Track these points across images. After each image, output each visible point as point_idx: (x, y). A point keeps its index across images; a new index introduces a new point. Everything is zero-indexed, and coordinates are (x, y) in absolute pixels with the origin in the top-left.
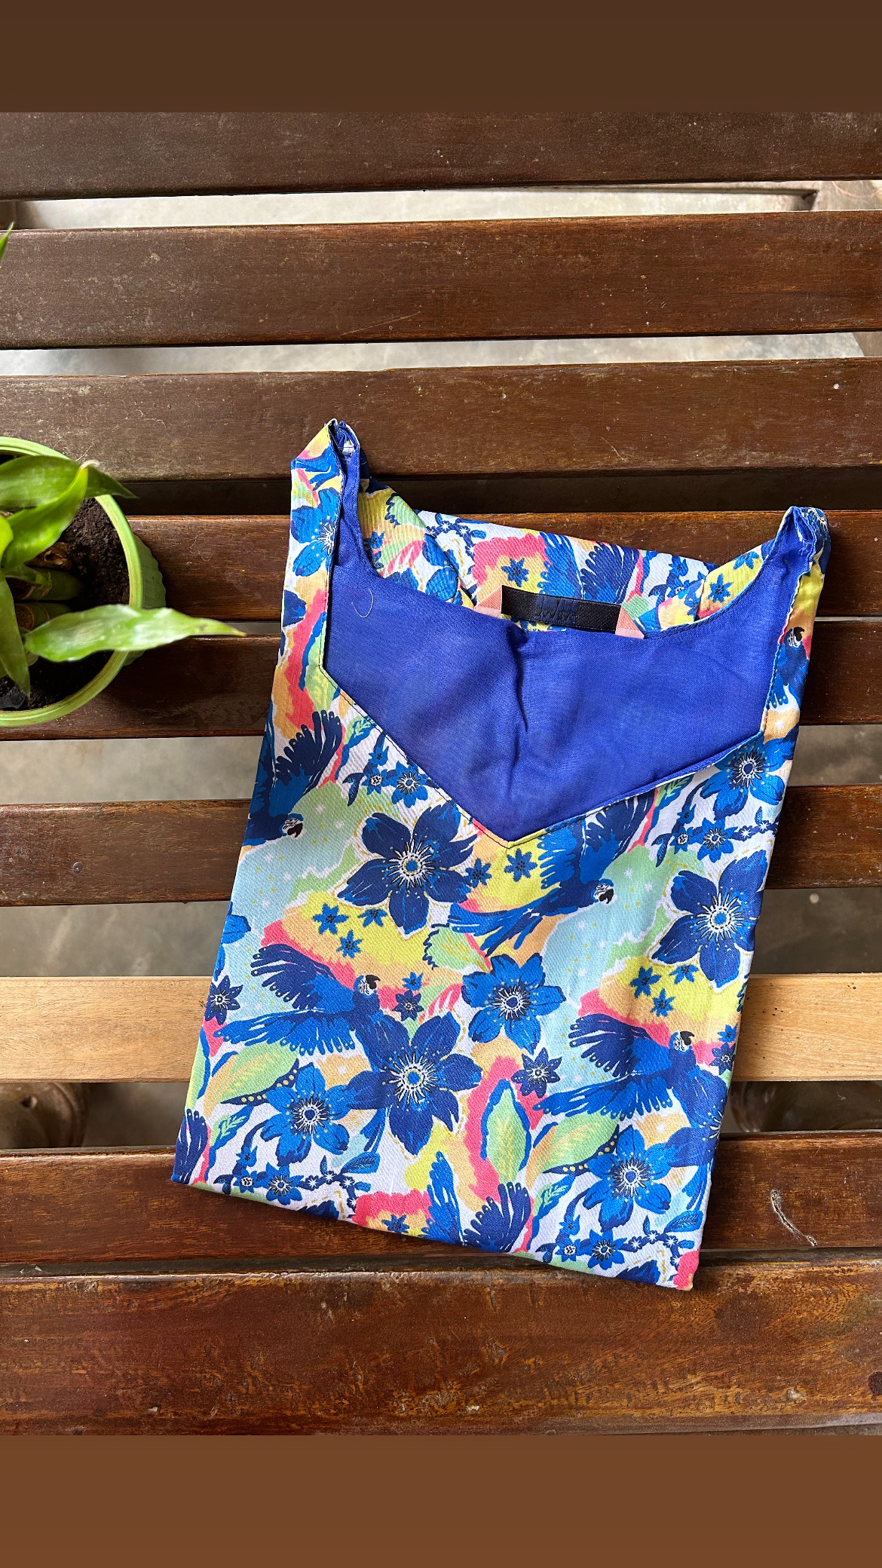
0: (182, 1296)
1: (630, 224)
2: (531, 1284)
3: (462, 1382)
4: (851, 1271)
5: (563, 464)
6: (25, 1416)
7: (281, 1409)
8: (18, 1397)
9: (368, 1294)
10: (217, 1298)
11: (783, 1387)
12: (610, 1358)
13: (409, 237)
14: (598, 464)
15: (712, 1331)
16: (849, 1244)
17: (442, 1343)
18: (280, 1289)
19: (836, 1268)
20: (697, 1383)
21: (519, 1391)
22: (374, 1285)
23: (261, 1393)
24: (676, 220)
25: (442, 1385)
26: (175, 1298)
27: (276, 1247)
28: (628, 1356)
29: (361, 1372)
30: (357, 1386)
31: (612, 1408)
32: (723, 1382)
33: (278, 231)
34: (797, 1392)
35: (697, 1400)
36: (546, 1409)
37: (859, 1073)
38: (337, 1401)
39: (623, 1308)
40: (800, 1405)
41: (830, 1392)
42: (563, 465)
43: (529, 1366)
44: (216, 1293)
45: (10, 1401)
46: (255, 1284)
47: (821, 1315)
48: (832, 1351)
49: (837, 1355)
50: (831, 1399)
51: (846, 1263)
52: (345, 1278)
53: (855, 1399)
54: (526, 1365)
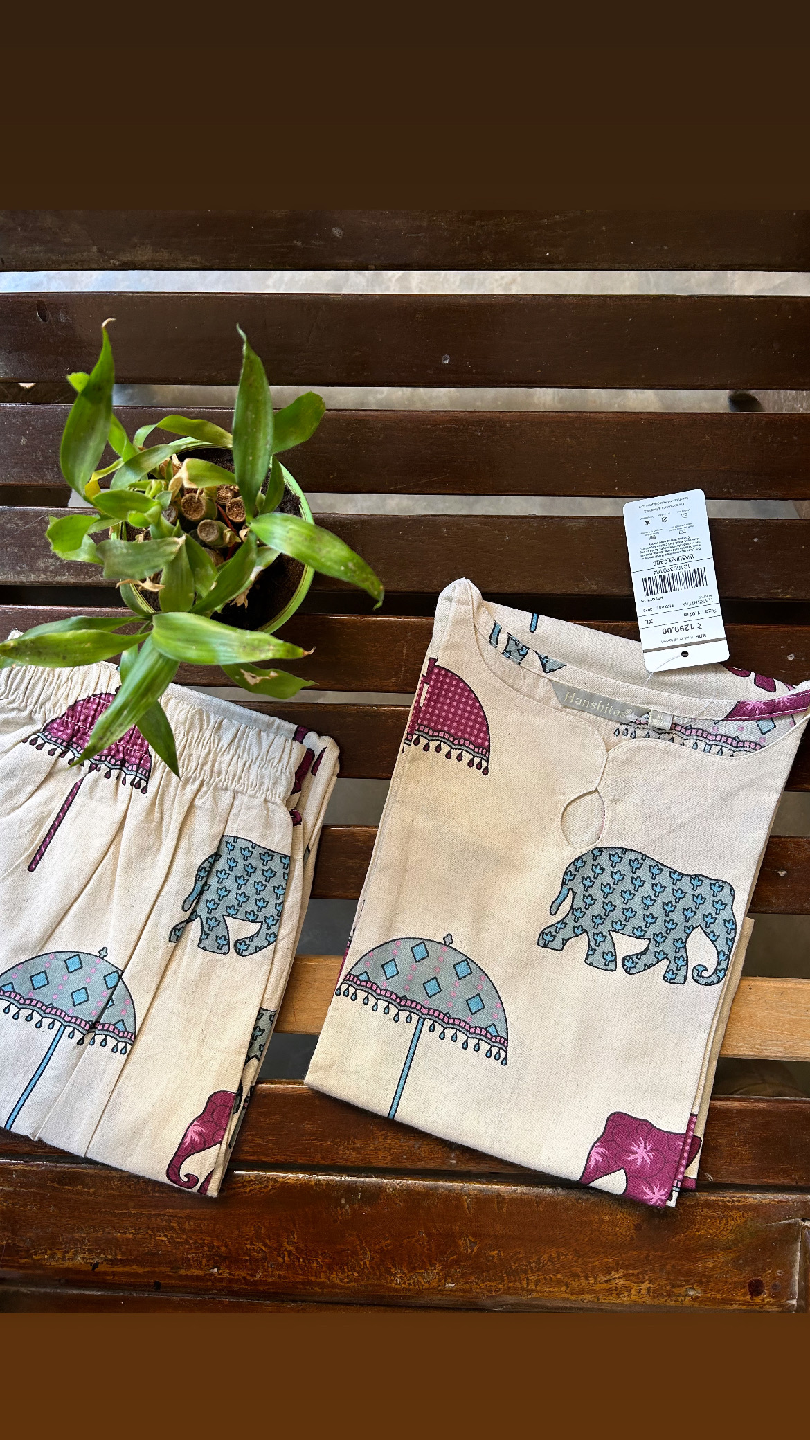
0: (239, 1187)
1: (606, 418)
2: (498, 1196)
3: (443, 1265)
4: (739, 1201)
5: (548, 588)
6: (120, 1269)
7: (307, 1276)
8: (116, 1254)
9: (373, 1195)
10: (265, 1190)
11: (684, 1286)
12: (554, 1255)
13: (443, 421)
14: (573, 589)
15: (632, 1239)
16: (737, 1181)
17: (429, 1234)
18: (312, 1186)
19: (727, 1199)
20: (619, 1278)
21: (485, 1274)
22: (380, 1189)
23: (294, 1261)
24: (641, 416)
25: (428, 1266)
26: (234, 1189)
27: (310, 1157)
28: (567, 1254)
29: (368, 1253)
30: (365, 1263)
31: (551, 1292)
32: (638, 1278)
33: (348, 413)
34: (694, 1289)
35: (619, 1291)
36: (504, 1290)
37: (751, 1053)
38: (350, 1273)
39: (566, 1218)
40: (695, 1300)
41: (719, 1291)
42: (547, 590)
43: (493, 1257)
44: (266, 1186)
45: (110, 1257)
46: (294, 1182)
47: (715, 1233)
48: (723, 1260)
49: (727, 1262)
51: (736, 1195)
52: (360, 1182)
53: (737, 1298)
54: (490, 1256)
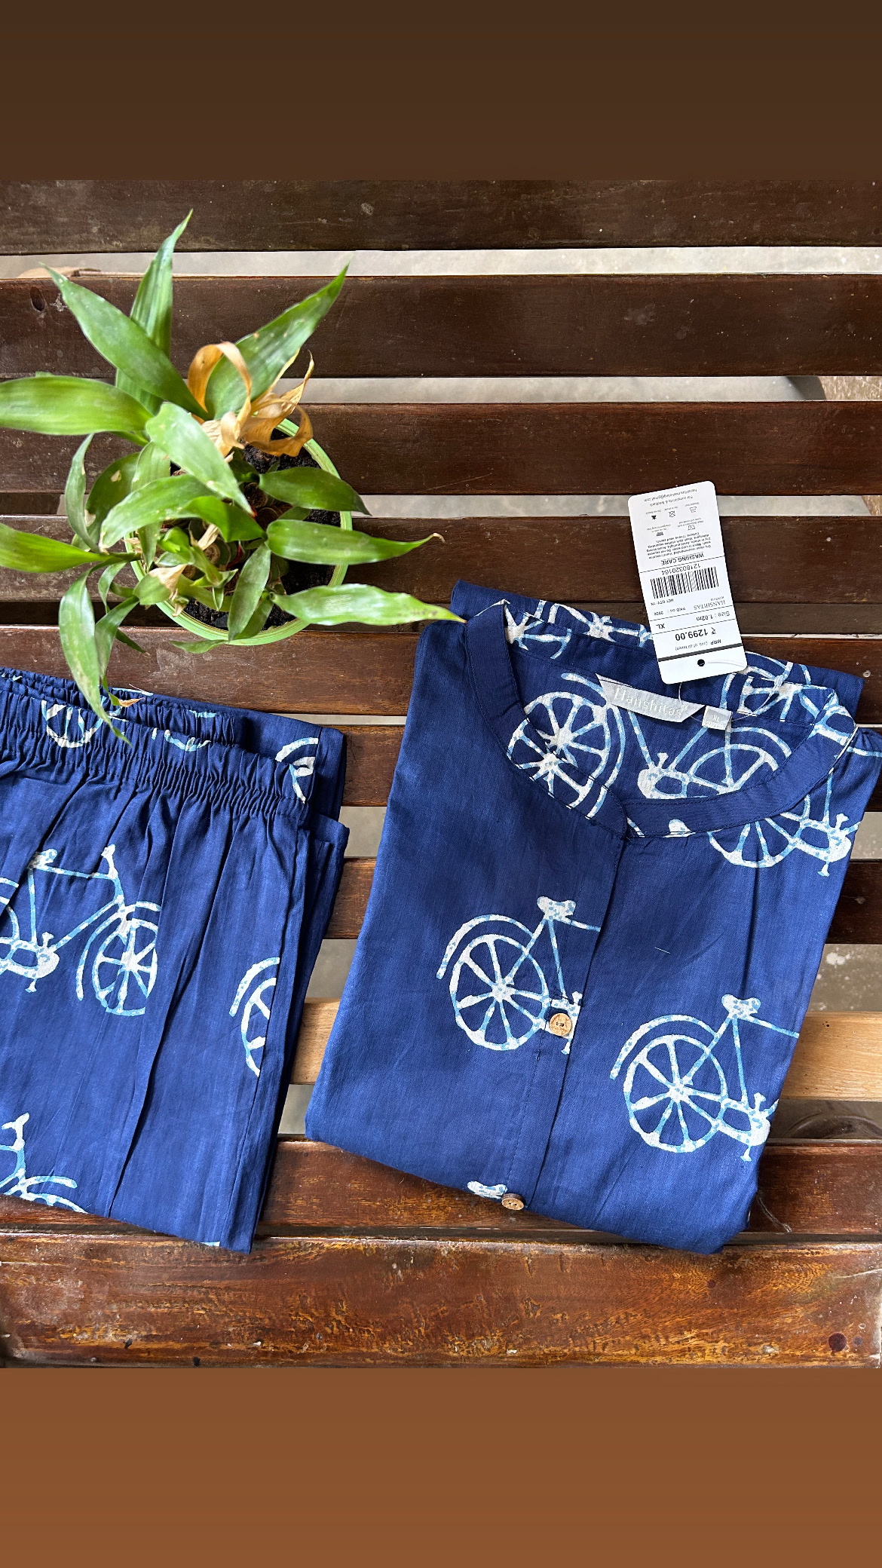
0: (283, 1255)
1: (665, 409)
2: (561, 1256)
3: (504, 1331)
4: (819, 1253)
6: (155, 1346)
7: (358, 1347)
8: (150, 1330)
9: (430, 1258)
10: (311, 1257)
11: (762, 1343)
12: (622, 1317)
13: (485, 415)
15: (706, 1296)
16: (817, 1232)
17: (488, 1299)
18: (360, 1252)
19: (806, 1251)
20: (692, 1338)
21: (549, 1338)
22: (435, 1252)
23: (343, 1332)
24: (703, 406)
25: (488, 1333)
26: (277, 1256)
27: (357, 1218)
28: (636, 1315)
29: (423, 1320)
30: (420, 1331)
31: (623, 1355)
32: (713, 1338)
34: (772, 1347)
35: (691, 1352)
36: (570, 1355)
37: (830, 1095)
38: (404, 1343)
39: (634, 1277)
40: (772, 1359)
41: (797, 1348)
43: (557, 1320)
45: (144, 1333)
46: (340, 1247)
47: (793, 1287)
48: (802, 1315)
49: (806, 1317)
50: (798, 1353)
51: (815, 1246)
52: (412, 1245)
53: (818, 1354)
54: (554, 1320)
